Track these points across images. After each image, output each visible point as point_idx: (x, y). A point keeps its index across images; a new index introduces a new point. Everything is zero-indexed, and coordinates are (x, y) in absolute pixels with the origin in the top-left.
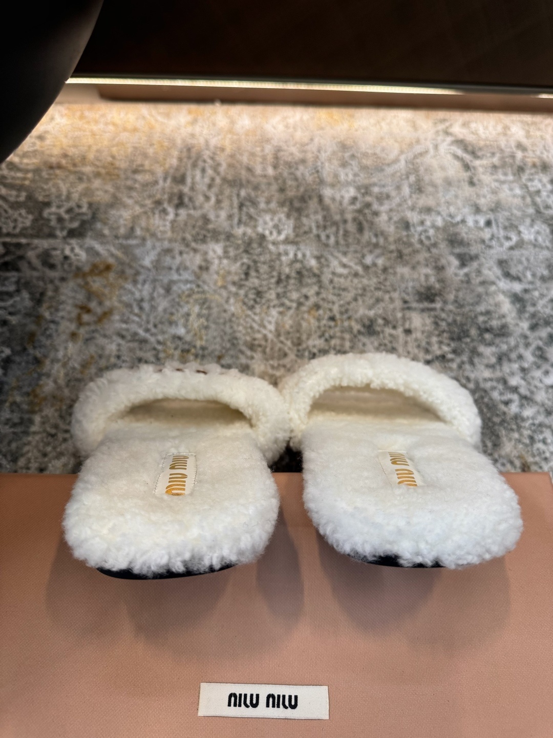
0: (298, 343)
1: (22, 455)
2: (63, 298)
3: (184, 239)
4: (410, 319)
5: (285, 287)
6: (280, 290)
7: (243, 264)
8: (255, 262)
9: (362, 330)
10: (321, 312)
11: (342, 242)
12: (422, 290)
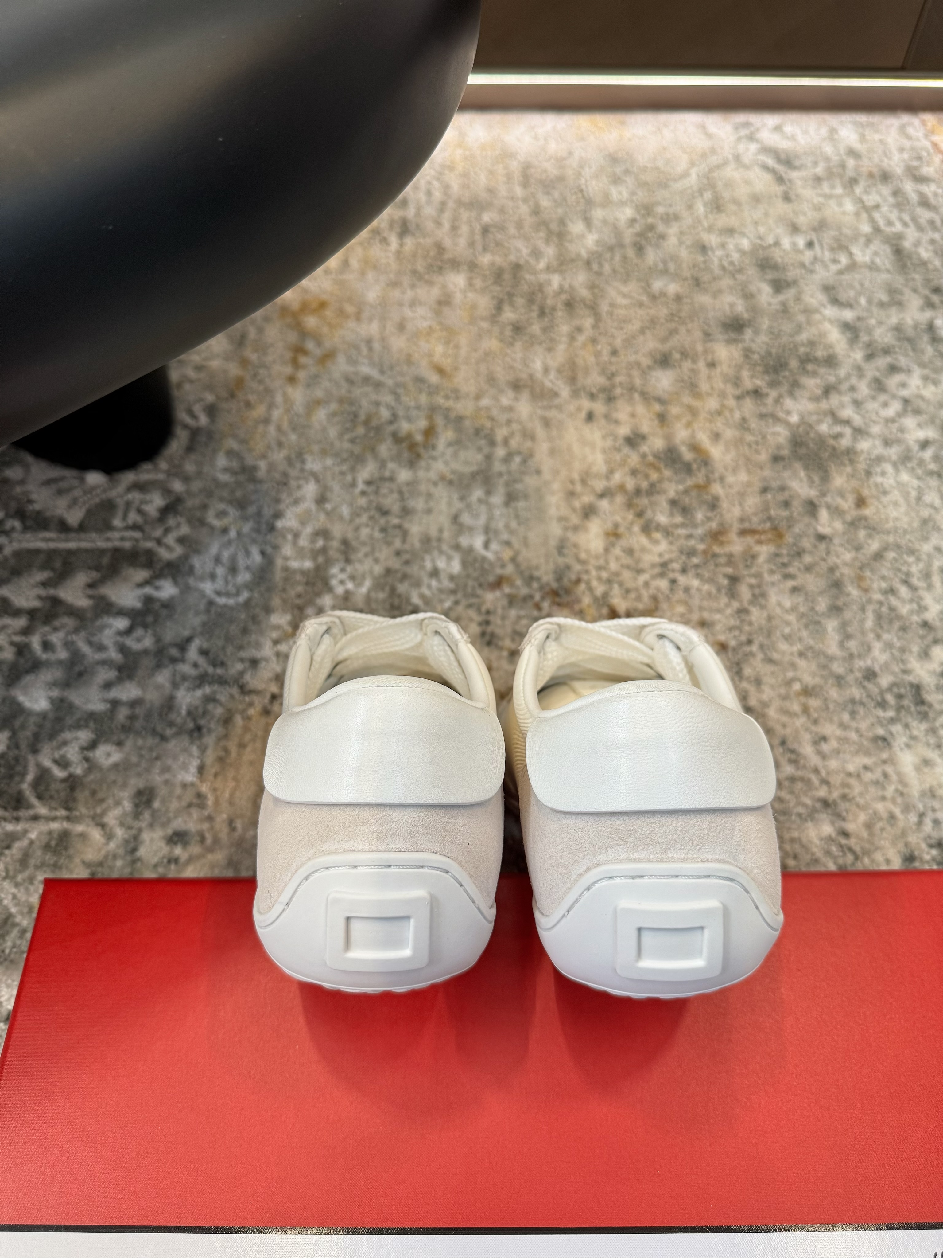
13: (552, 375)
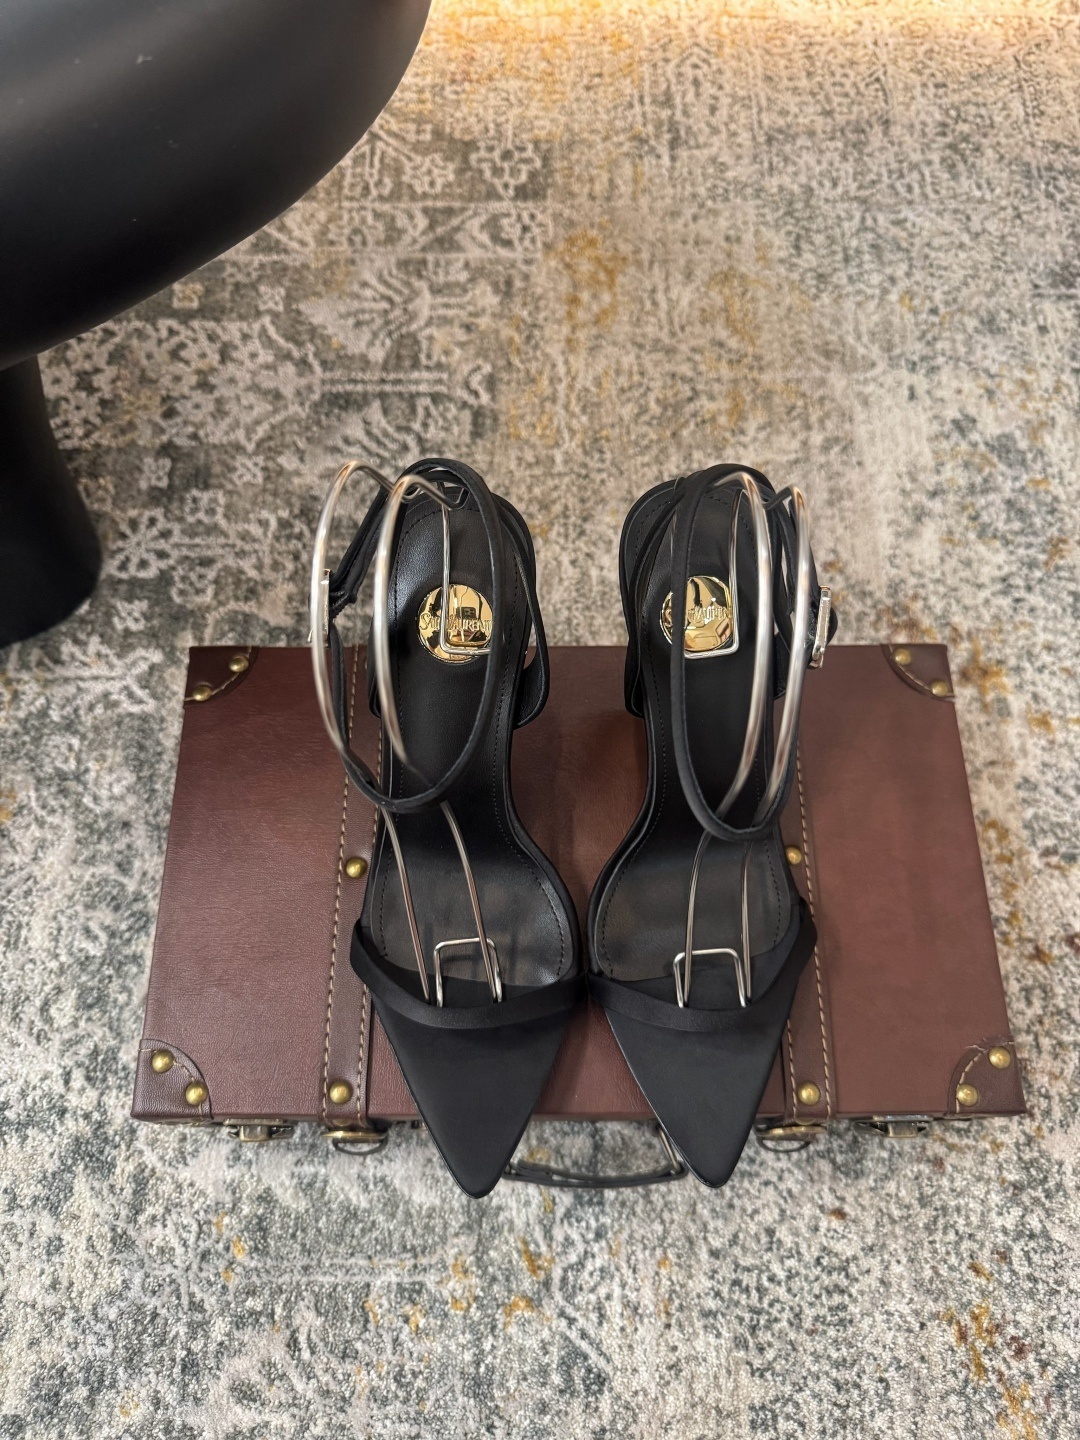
0: (889, 348)
1: (554, 502)
2: (539, 291)
3: (694, 196)
4: (1041, 311)
5: (860, 266)
6: (853, 271)
7: (789, 233)
8: (807, 230)
9: (980, 327)
10: (916, 302)
11: (932, 196)
12: (1057, 269)
13: (865, 339)
